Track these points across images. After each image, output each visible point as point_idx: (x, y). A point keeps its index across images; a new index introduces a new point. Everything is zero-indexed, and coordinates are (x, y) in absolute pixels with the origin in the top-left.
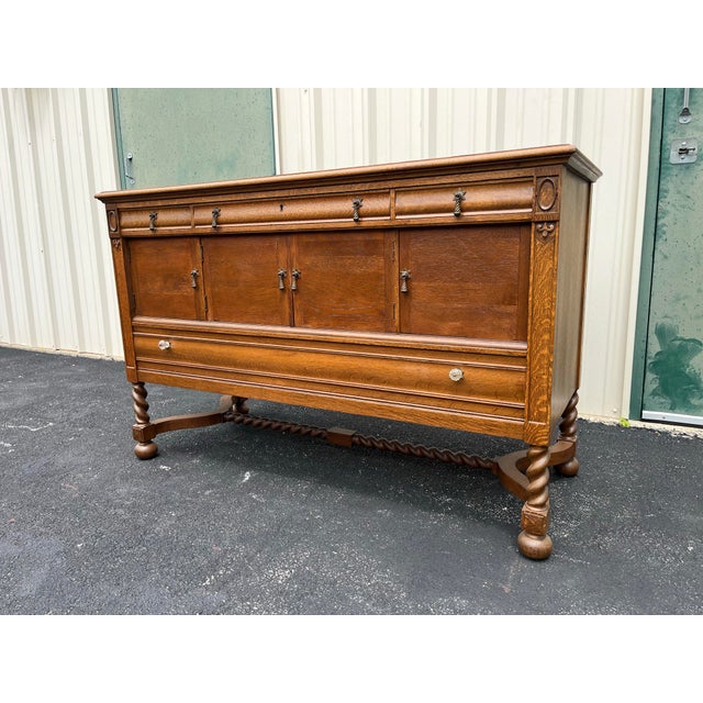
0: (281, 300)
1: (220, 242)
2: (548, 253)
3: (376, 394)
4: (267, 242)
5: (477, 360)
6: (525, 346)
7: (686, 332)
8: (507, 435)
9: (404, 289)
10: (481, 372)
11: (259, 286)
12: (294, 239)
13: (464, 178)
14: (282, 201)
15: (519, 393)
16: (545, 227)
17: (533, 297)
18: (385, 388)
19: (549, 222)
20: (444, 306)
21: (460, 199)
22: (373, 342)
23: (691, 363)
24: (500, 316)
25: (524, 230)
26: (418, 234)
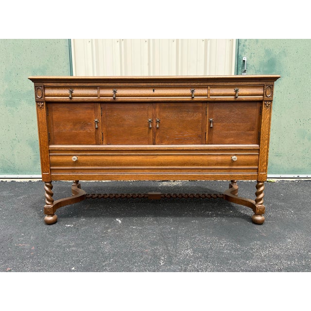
0: (149, 132)
1: (115, 106)
2: (268, 112)
3: (197, 171)
4: (142, 106)
5: (241, 152)
6: (257, 146)
10: (242, 157)
11: (136, 127)
12: (158, 105)
13: (239, 83)
14: (154, 88)
15: (256, 163)
18: (201, 167)
19: (269, 101)
20: (227, 132)
22: (197, 149)
24: (249, 135)
25: (260, 103)
26: (217, 104)
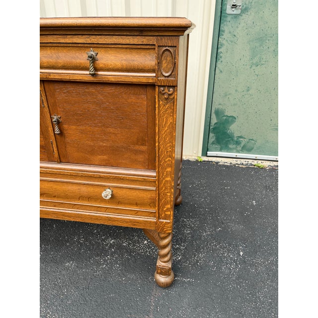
5: (122, 183)
6: (155, 174)
7: (229, 112)
8: (145, 228)
9: (57, 131)
10: (124, 191)
15: (152, 203)
16: (166, 90)
17: (159, 143)
19: (169, 87)
21: (93, 59)
23: (230, 128)
25: (149, 90)
26: (62, 86)
